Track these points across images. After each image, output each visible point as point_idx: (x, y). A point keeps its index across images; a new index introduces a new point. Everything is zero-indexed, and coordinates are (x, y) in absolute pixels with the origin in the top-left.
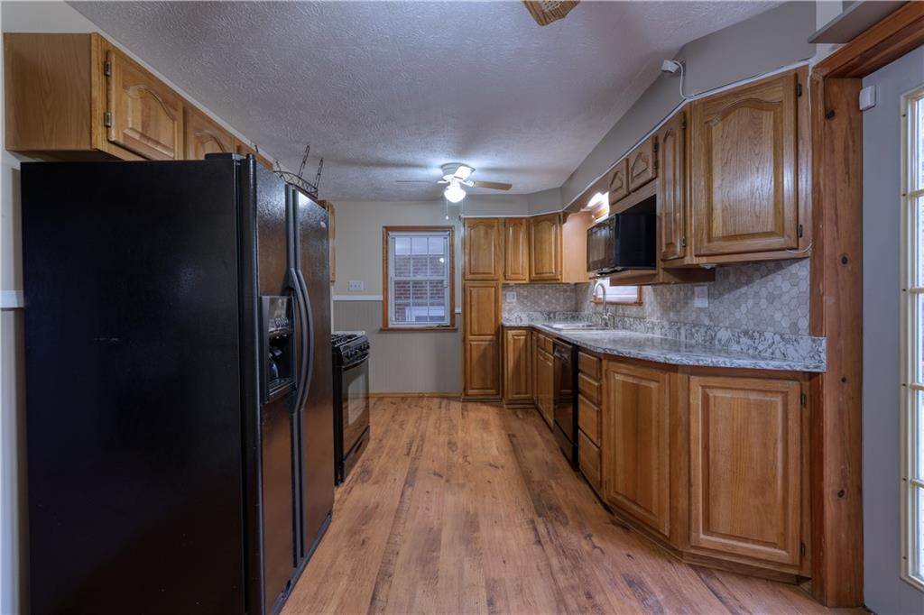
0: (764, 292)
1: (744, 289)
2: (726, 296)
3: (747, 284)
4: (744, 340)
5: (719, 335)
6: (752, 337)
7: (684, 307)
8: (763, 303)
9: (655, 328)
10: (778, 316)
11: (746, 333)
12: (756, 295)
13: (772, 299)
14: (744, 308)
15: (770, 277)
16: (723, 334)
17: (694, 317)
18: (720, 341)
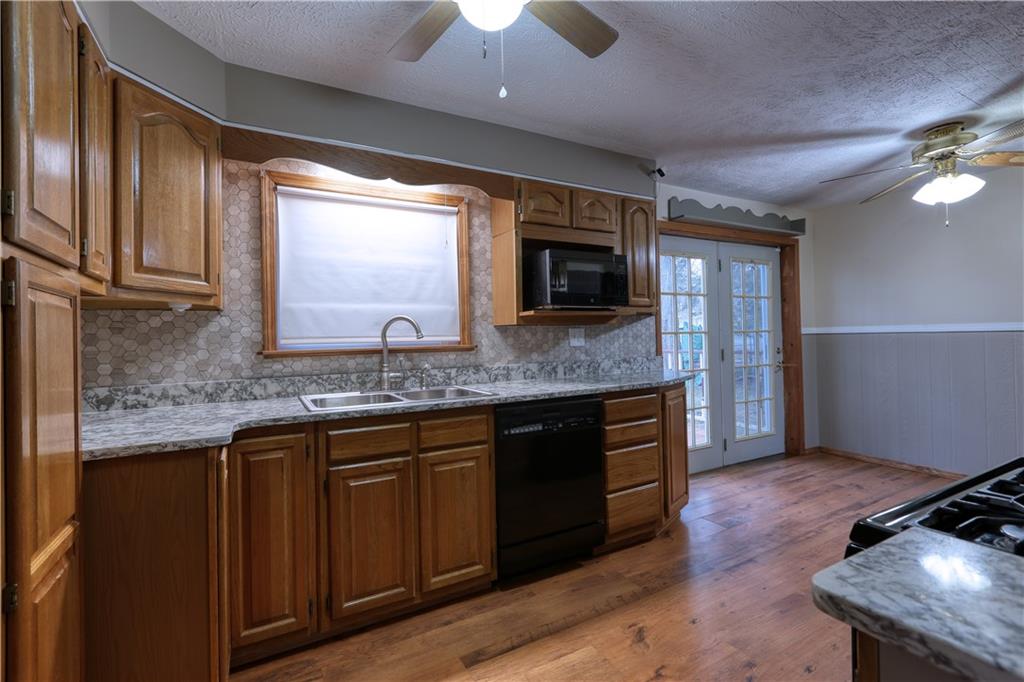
0: (631, 334)
1: (616, 331)
2: (603, 336)
3: (618, 328)
4: (624, 365)
5: (602, 365)
6: (629, 362)
7: (554, 347)
8: (630, 340)
9: (513, 373)
10: (640, 347)
11: (625, 360)
12: (625, 335)
13: (636, 337)
14: (616, 344)
15: (635, 324)
16: (606, 364)
17: (568, 354)
18: (603, 370)
